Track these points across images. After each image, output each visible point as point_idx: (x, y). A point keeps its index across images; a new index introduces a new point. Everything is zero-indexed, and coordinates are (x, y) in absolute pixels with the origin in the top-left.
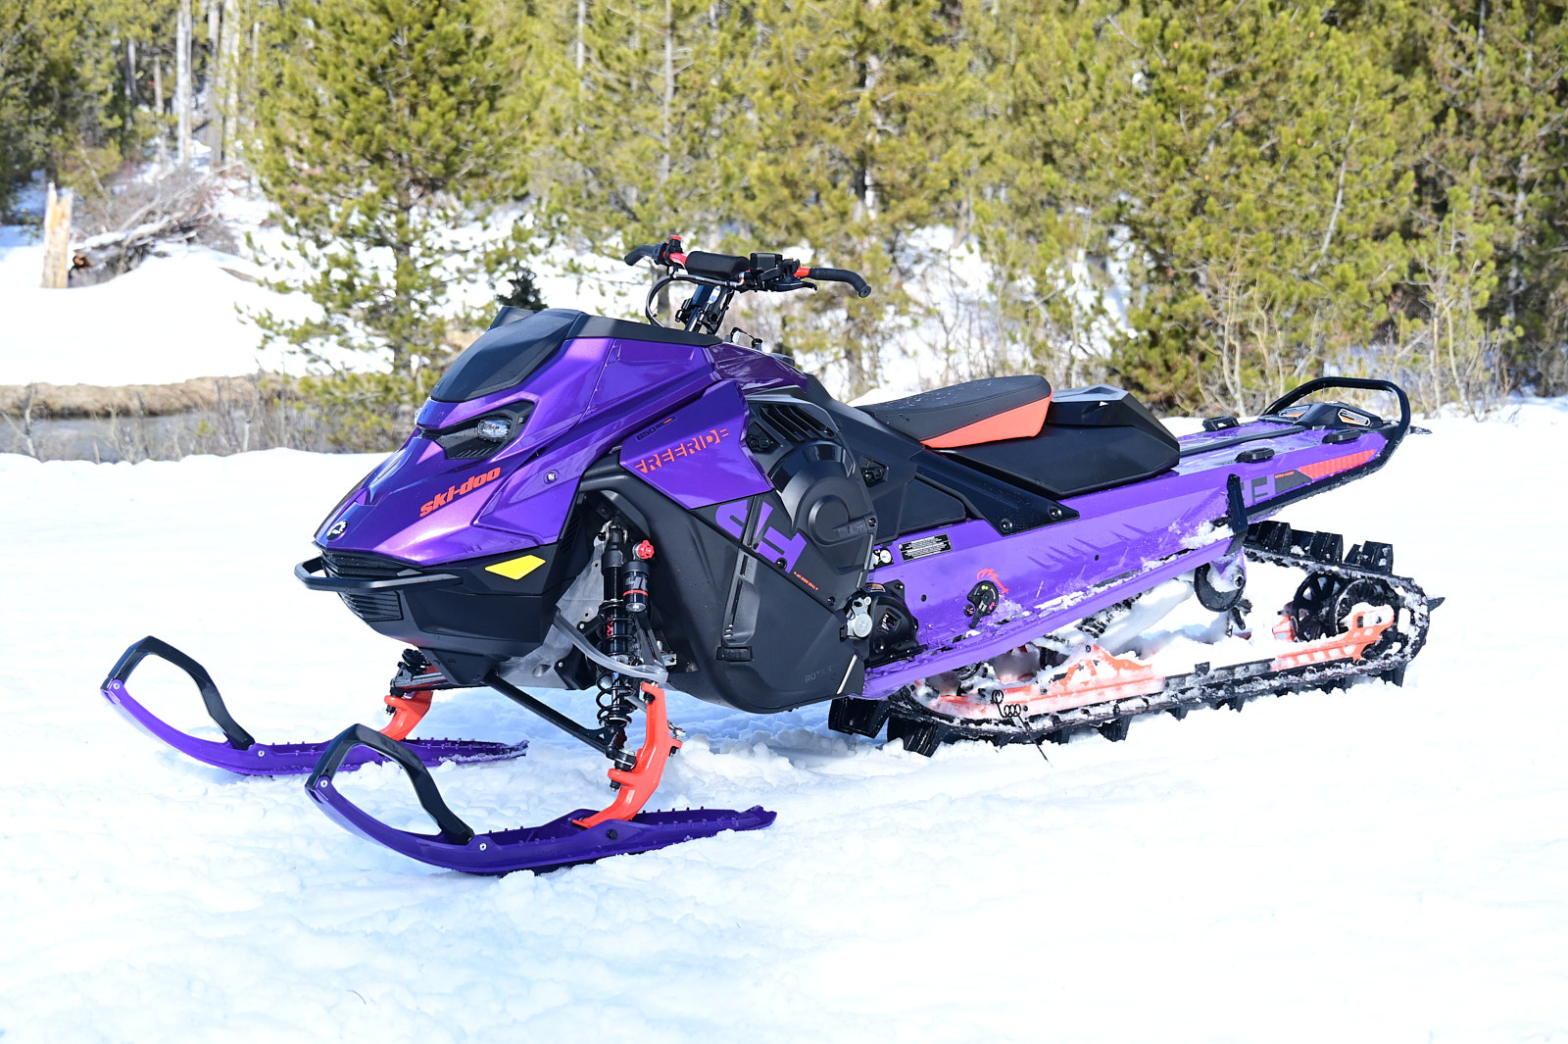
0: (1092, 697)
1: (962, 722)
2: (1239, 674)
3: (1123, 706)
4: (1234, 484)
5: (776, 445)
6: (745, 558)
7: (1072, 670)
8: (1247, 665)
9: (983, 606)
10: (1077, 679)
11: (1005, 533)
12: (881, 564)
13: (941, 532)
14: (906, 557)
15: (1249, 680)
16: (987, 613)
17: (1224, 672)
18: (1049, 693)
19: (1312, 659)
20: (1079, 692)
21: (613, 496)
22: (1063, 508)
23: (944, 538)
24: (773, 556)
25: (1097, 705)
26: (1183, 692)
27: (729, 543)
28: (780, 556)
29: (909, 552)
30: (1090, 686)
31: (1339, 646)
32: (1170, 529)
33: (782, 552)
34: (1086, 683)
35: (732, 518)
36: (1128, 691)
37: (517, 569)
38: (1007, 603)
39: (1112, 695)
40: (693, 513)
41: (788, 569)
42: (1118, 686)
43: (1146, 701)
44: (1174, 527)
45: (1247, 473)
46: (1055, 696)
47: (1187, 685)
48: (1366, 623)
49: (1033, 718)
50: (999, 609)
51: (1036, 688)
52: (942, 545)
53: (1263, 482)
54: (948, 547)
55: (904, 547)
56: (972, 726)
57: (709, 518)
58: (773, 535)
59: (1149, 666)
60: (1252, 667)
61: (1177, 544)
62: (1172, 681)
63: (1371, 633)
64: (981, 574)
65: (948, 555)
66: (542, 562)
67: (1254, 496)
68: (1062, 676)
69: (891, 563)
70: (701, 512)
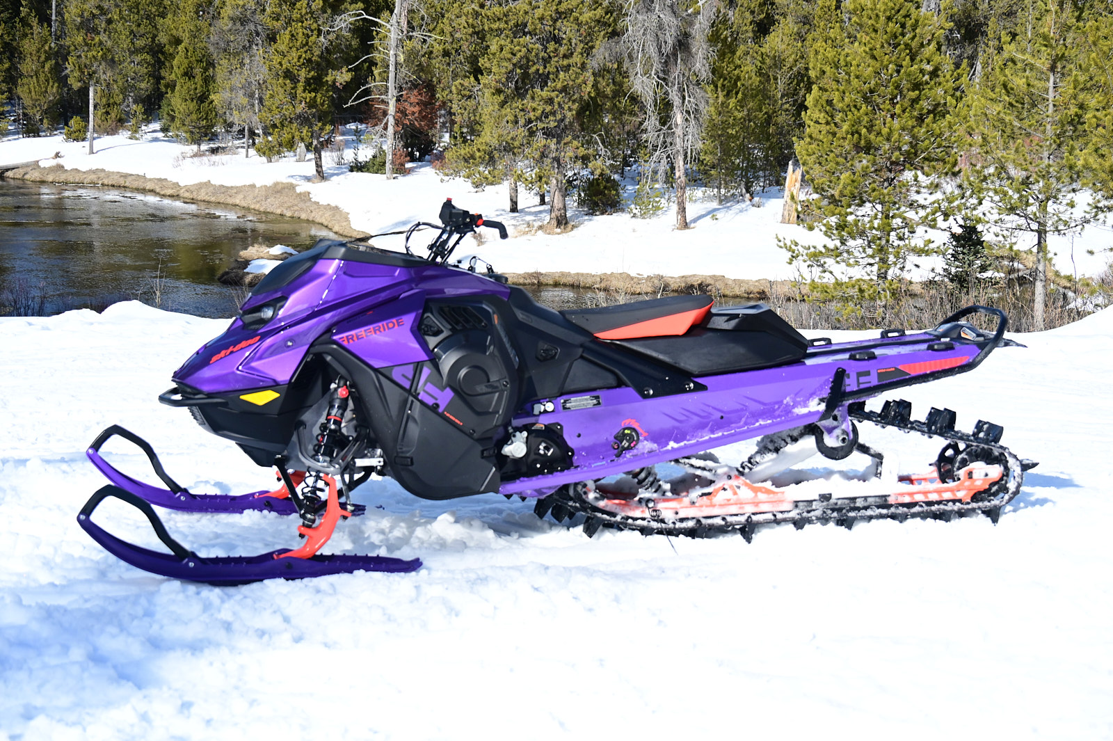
0: (734, 510)
1: (622, 518)
2: (859, 503)
3: (755, 518)
4: (840, 375)
5: (442, 332)
6: (412, 401)
7: (717, 491)
8: (866, 498)
9: (625, 444)
10: (721, 497)
11: (646, 397)
12: (545, 411)
13: (595, 394)
14: (565, 408)
15: (866, 508)
16: (629, 448)
17: (847, 501)
18: (697, 504)
19: (927, 497)
20: (720, 505)
21: (329, 358)
22: (694, 383)
23: (597, 398)
24: (430, 401)
25: (737, 515)
26: (809, 512)
27: (401, 391)
28: (434, 401)
29: (568, 405)
30: (732, 502)
31: (952, 490)
32: (785, 402)
33: (436, 399)
34: (729, 500)
35: (403, 375)
36: (763, 508)
37: (262, 398)
38: (646, 442)
39: (749, 509)
40: (376, 370)
41: (440, 410)
42: (757, 504)
43: (775, 515)
44: (788, 400)
45: (853, 369)
46: (701, 506)
47: (814, 507)
48: (975, 476)
49: (682, 520)
50: (640, 446)
51: (686, 500)
52: (595, 402)
53: (868, 373)
54: (599, 403)
55: (565, 402)
56: (630, 521)
57: (387, 373)
58: (430, 388)
59: (783, 493)
60: (869, 500)
61: (790, 412)
62: (800, 504)
63: (980, 483)
64: (626, 422)
65: (598, 408)
66: (277, 395)
67: (859, 384)
68: (709, 494)
69: (553, 411)
70: (382, 370)
